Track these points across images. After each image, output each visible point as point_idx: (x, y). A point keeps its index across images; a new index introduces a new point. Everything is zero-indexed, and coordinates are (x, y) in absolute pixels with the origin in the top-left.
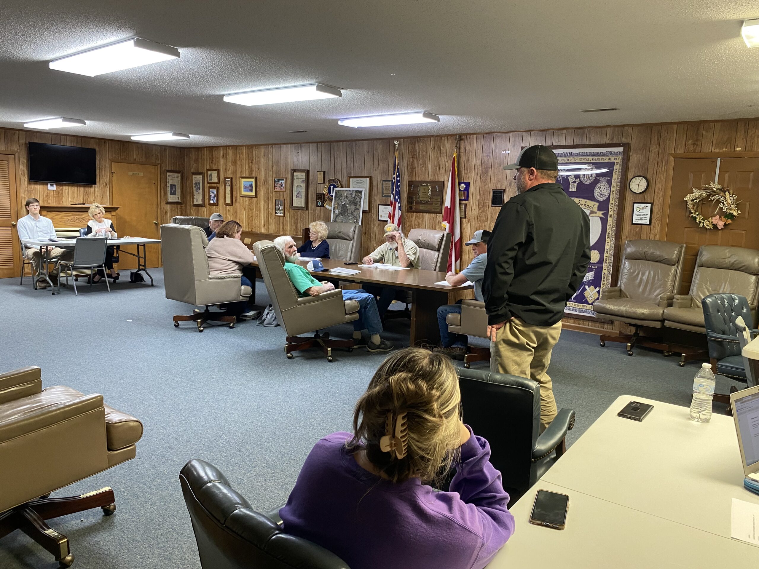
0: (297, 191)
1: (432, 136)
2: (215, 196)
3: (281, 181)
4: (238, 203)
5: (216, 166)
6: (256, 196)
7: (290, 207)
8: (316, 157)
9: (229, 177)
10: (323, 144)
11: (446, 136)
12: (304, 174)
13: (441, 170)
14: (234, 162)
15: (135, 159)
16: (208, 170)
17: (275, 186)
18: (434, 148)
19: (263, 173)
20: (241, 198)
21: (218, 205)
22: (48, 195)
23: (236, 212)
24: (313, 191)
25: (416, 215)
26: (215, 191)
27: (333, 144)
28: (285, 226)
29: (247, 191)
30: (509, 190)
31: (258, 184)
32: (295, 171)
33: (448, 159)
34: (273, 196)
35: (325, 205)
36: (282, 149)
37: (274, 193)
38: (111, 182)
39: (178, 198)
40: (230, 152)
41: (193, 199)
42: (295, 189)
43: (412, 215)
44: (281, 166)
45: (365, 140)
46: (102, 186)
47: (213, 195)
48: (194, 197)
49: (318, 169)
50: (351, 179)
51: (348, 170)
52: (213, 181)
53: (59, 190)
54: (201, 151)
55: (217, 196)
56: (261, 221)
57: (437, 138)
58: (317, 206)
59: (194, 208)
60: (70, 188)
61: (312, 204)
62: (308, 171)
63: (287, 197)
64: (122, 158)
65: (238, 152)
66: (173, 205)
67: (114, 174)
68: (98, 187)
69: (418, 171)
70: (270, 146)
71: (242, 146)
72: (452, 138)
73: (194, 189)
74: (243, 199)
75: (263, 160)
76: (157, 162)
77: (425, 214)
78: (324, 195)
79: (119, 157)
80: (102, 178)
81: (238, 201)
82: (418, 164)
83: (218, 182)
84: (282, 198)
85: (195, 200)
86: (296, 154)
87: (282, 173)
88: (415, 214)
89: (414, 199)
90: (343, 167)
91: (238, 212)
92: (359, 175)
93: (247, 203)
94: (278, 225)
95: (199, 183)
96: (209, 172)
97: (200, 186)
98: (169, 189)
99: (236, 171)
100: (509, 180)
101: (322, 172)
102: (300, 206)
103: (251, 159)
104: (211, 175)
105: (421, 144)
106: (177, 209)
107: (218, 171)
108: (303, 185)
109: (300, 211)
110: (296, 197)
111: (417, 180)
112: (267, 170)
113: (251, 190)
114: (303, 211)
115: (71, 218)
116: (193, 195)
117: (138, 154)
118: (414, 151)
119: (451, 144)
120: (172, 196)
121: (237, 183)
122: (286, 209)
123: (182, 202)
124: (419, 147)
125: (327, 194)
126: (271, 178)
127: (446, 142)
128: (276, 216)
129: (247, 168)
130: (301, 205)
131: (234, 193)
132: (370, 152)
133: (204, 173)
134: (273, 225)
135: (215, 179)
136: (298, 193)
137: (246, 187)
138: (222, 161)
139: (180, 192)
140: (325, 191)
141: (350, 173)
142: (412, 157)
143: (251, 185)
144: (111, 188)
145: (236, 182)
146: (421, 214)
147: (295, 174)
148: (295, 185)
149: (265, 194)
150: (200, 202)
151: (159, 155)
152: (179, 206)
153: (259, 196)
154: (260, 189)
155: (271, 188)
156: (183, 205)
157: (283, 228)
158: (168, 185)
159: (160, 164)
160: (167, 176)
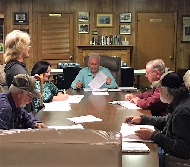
15: (156, 9)
66: (187, 44)
67: (139, 22)
76: (175, 10)
98: (184, 31)
117: (159, 5)
120: (187, 36)
158: (183, 28)
159: (177, 11)
160: (183, 20)
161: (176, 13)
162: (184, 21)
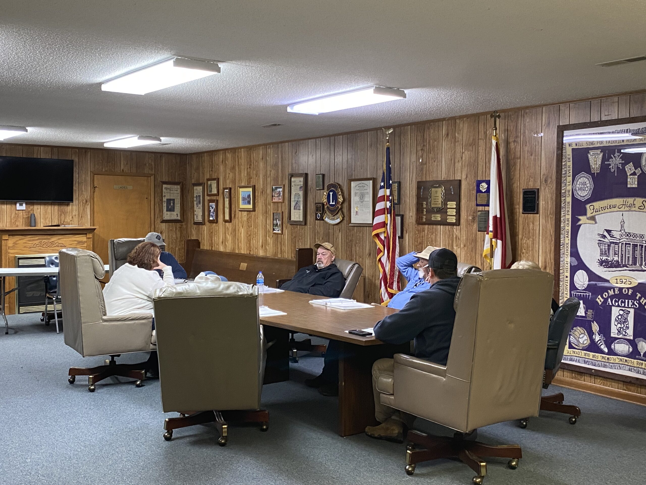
0: (295, 201)
1: (444, 119)
2: (214, 211)
3: (279, 190)
4: (236, 219)
5: (216, 174)
6: (254, 210)
7: (288, 222)
8: (314, 157)
9: (228, 187)
10: (322, 139)
11: (461, 117)
12: (302, 179)
13: (456, 164)
14: (233, 168)
15: (123, 170)
16: (208, 180)
17: (272, 196)
18: (448, 135)
19: (261, 180)
20: (240, 212)
21: (217, 222)
22: (17, 216)
23: (234, 230)
24: (312, 200)
25: (428, 228)
26: (213, 205)
27: (332, 138)
28: (283, 246)
29: (245, 204)
30: (544, 189)
31: (256, 194)
32: (292, 176)
33: (465, 150)
34: (271, 208)
35: (324, 218)
36: (280, 149)
37: (272, 204)
38: (92, 198)
39: (177, 214)
40: (229, 155)
41: (194, 215)
42: (292, 199)
43: (423, 229)
44: (279, 170)
45: (367, 131)
46: (81, 203)
47: (212, 210)
48: (195, 213)
49: (317, 171)
50: (352, 183)
51: (349, 171)
52: (212, 193)
53: (29, 210)
54: (202, 157)
55: (216, 211)
56: (259, 240)
57: (450, 121)
58: (317, 219)
59: (195, 226)
60: (42, 207)
61: (311, 217)
62: (307, 175)
63: (286, 209)
64: (106, 169)
65: (236, 156)
66: (170, 224)
67: (97, 189)
68: (76, 205)
69: (429, 167)
70: (268, 147)
71: (241, 148)
72: (469, 120)
73: (195, 203)
74: (242, 214)
75: (261, 165)
76: (150, 172)
77: (439, 226)
78: (323, 205)
79: (102, 168)
80: (82, 194)
81: (237, 216)
82: (429, 158)
83: (218, 194)
84: (280, 211)
85: (195, 216)
86: (293, 154)
87: (280, 179)
88: (426, 226)
89: (425, 206)
90: (344, 167)
91: (237, 230)
92: (362, 177)
93: (246, 219)
94: (276, 245)
95: (200, 196)
96: (209, 182)
97: (200, 199)
98: (165, 205)
99: (235, 179)
100: (544, 175)
101: (321, 175)
102: (298, 220)
103: (250, 163)
104: (211, 185)
105: (432, 132)
106: (176, 228)
107: (218, 180)
108: (301, 193)
109: (298, 226)
110: (294, 209)
111: (428, 179)
112: (265, 176)
113: (249, 203)
114: (302, 227)
115: (37, 242)
116: (194, 211)
117: (127, 164)
118: (423, 142)
119: (468, 128)
120: (169, 213)
121: (235, 195)
122: (284, 225)
123: (182, 221)
124: (429, 135)
125: (327, 203)
126: (269, 186)
127: (461, 125)
128: (274, 233)
129: (245, 175)
130: (300, 218)
131: (233, 206)
132: (373, 145)
133: (205, 183)
134: (271, 246)
135: (214, 191)
136: (297, 204)
137: (244, 199)
138: (222, 168)
139: (179, 208)
140: (326, 200)
141: (352, 175)
142: (422, 150)
143: (249, 196)
144: (92, 206)
145: (235, 193)
146: (434, 226)
147: (293, 179)
148: (293, 193)
149: (263, 206)
150: (200, 219)
151: (153, 163)
152: (178, 225)
153: (257, 209)
154: (258, 200)
155: (269, 197)
156: (183, 224)
157: (281, 249)
158: (164, 200)
159: (154, 174)
160: (164, 188)
161: (152, 178)
162: (164, 190)
